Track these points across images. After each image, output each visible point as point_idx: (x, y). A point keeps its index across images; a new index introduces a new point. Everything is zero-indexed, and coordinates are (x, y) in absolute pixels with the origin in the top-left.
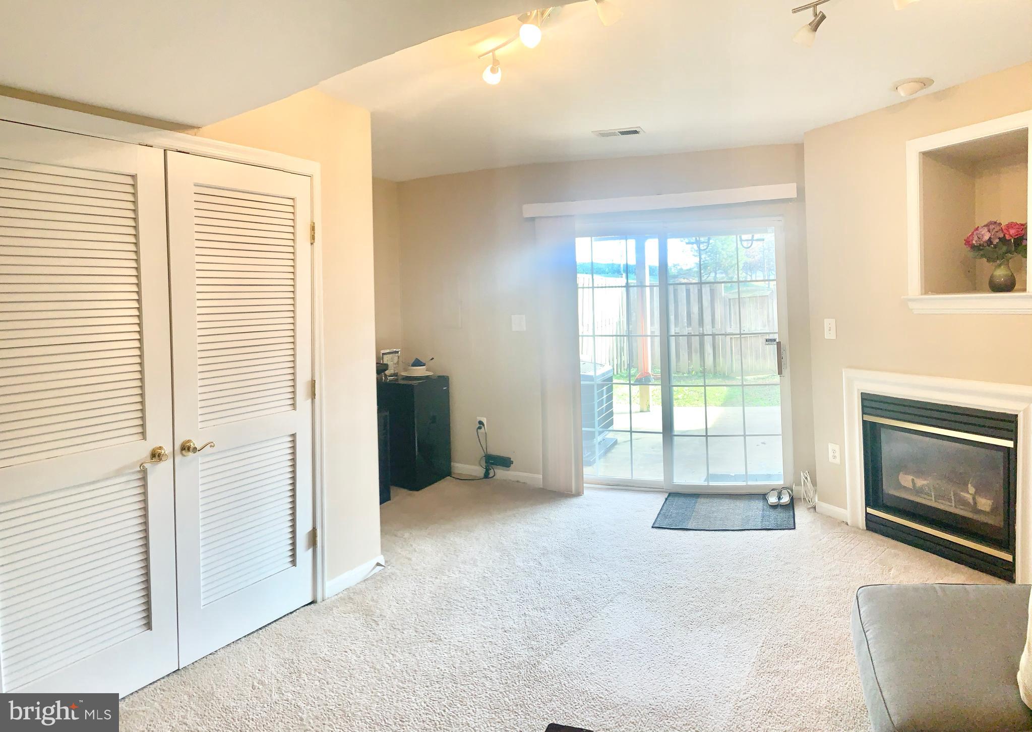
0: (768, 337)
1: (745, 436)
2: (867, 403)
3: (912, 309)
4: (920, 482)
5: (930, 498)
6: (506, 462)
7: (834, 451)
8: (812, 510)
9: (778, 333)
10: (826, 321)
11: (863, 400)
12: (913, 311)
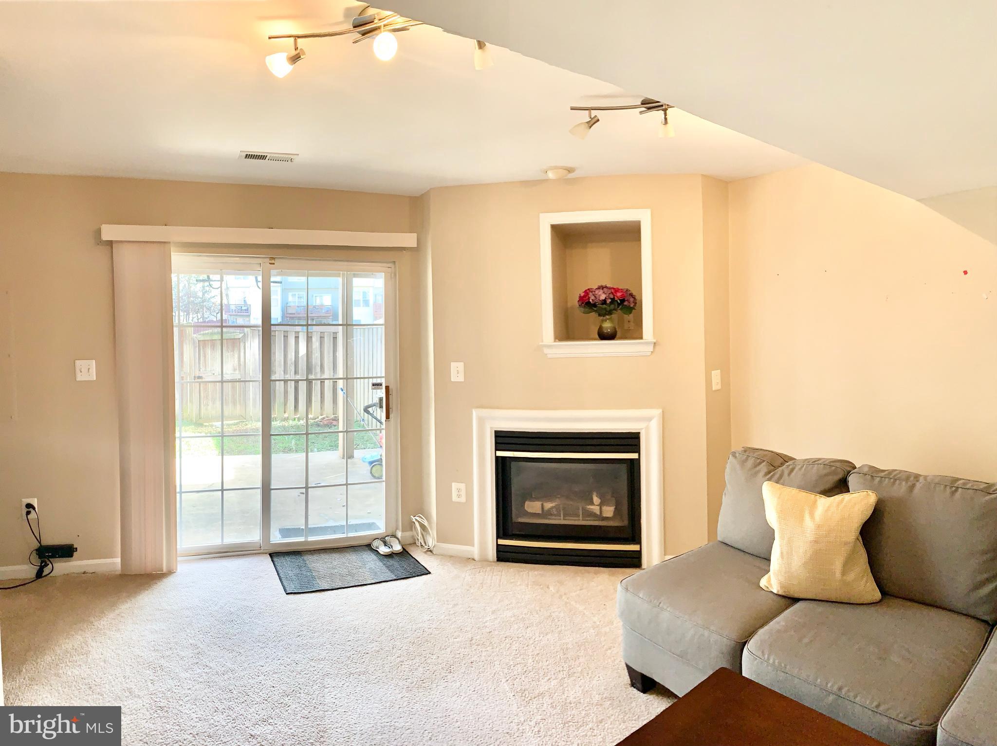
0: (375, 381)
1: (347, 484)
2: (500, 440)
3: (546, 354)
4: (548, 505)
5: (559, 518)
6: (67, 551)
7: (459, 490)
8: (429, 553)
9: (386, 377)
10: (453, 365)
11: (496, 436)
12: (548, 355)
